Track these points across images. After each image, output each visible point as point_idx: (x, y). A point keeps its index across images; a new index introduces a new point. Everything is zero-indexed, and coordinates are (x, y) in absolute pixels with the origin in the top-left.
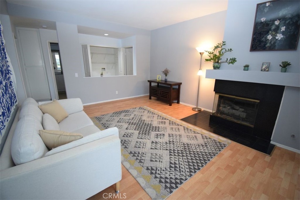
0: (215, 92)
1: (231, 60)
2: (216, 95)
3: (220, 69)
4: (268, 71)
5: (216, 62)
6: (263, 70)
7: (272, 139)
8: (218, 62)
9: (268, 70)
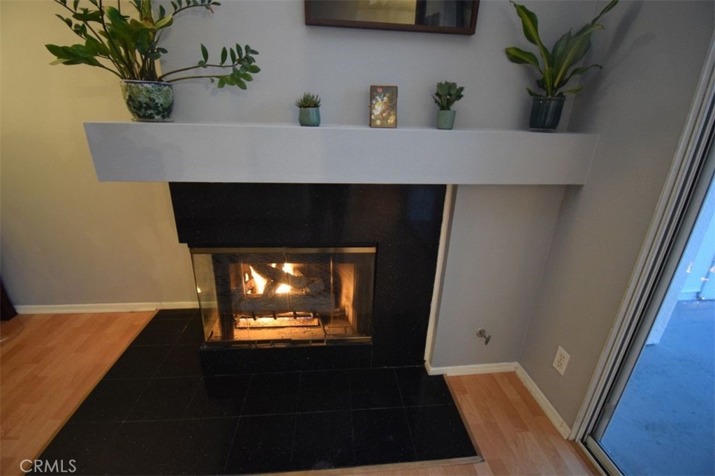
0: (186, 245)
1: (229, 61)
2: (197, 256)
3: (173, 115)
4: (395, 125)
5: (137, 70)
6: (378, 122)
7: (427, 357)
8: (148, 74)
9: (396, 120)
